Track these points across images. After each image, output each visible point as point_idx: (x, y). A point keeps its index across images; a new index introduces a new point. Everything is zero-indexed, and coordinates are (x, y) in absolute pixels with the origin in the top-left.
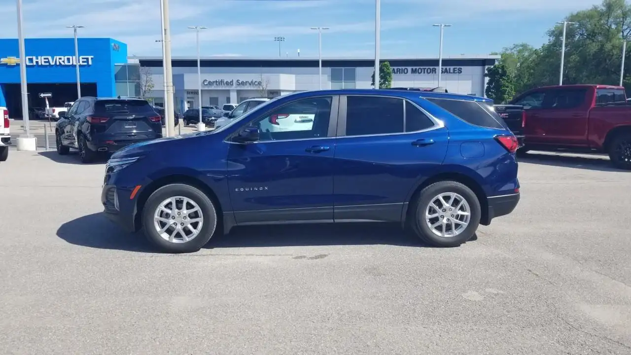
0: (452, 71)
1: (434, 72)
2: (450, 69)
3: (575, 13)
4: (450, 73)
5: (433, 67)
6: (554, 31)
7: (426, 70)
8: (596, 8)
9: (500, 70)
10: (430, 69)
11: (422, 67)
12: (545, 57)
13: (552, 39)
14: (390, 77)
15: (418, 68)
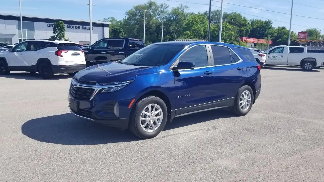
0: (88, 28)
1: (79, 28)
2: (87, 27)
3: (137, 5)
4: (87, 29)
5: (78, 26)
6: (128, 13)
7: (75, 27)
8: (145, 4)
9: (118, 30)
10: (77, 26)
11: (73, 25)
12: (125, 25)
13: (127, 16)
14: (64, 29)
15: (70, 25)
